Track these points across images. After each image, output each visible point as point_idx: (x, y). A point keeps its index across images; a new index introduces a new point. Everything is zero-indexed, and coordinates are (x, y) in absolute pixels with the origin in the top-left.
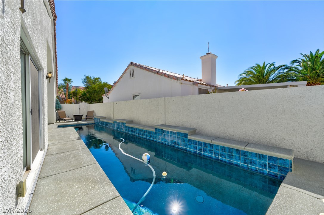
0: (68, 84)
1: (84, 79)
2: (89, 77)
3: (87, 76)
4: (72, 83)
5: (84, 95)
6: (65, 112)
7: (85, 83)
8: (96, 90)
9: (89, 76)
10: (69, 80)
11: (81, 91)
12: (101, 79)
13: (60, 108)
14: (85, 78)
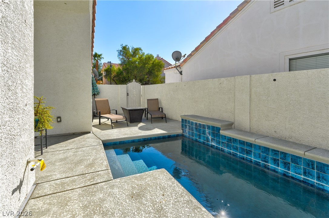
0: (97, 61)
1: (121, 51)
2: (127, 47)
3: (124, 45)
4: (103, 59)
5: (120, 73)
6: (108, 100)
7: (121, 57)
8: (136, 67)
9: (127, 45)
10: (99, 56)
11: (116, 68)
12: (142, 50)
13: (96, 93)
14: (121, 49)
